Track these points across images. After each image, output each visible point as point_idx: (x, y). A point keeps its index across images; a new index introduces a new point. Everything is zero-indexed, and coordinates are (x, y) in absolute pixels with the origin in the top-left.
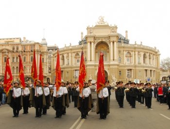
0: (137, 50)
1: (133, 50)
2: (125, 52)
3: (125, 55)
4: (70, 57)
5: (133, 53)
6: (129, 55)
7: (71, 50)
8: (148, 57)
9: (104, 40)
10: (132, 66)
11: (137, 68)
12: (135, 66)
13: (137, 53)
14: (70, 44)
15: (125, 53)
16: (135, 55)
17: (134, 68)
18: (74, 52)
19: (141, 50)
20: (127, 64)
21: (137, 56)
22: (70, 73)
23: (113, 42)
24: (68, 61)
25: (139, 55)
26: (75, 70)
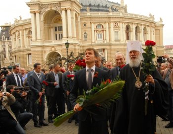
0: (112, 20)
1: (107, 20)
2: (93, 24)
3: (93, 30)
4: (21, 36)
5: (106, 26)
6: (100, 29)
7: (22, 25)
8: (134, 30)
9: (54, 9)
10: (104, 45)
11: (113, 47)
12: (110, 45)
13: (112, 25)
14: (21, 18)
15: (94, 26)
16: (109, 28)
17: (108, 48)
18: (25, 29)
19: (121, 20)
20: (97, 42)
21: (112, 29)
22: (22, 59)
23: (66, 11)
24: (20, 42)
25: (115, 27)
26: (29, 54)
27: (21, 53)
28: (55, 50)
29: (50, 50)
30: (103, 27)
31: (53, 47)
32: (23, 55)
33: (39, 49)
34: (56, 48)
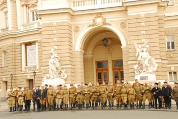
22: (10, 55)
24: (6, 19)
26: (27, 44)
27: (10, 42)
28: (105, 23)
29: (91, 22)
31: (99, 15)
32: (14, 46)
33: (65, 19)
34: (105, 16)
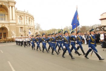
1: (23, 15)
2: (18, 16)
8: (31, 20)
11: (26, 27)
19: (28, 16)
20: (19, 24)
21: (25, 19)
23: (12, 7)
25: (26, 18)
30: (21, 17)
